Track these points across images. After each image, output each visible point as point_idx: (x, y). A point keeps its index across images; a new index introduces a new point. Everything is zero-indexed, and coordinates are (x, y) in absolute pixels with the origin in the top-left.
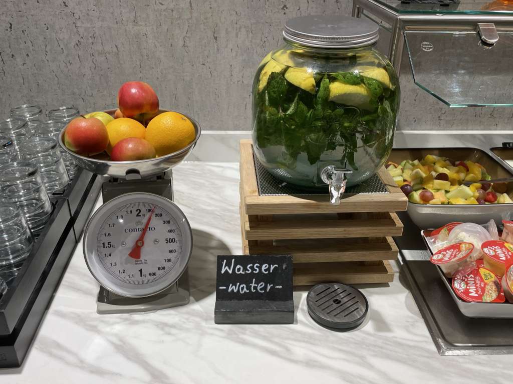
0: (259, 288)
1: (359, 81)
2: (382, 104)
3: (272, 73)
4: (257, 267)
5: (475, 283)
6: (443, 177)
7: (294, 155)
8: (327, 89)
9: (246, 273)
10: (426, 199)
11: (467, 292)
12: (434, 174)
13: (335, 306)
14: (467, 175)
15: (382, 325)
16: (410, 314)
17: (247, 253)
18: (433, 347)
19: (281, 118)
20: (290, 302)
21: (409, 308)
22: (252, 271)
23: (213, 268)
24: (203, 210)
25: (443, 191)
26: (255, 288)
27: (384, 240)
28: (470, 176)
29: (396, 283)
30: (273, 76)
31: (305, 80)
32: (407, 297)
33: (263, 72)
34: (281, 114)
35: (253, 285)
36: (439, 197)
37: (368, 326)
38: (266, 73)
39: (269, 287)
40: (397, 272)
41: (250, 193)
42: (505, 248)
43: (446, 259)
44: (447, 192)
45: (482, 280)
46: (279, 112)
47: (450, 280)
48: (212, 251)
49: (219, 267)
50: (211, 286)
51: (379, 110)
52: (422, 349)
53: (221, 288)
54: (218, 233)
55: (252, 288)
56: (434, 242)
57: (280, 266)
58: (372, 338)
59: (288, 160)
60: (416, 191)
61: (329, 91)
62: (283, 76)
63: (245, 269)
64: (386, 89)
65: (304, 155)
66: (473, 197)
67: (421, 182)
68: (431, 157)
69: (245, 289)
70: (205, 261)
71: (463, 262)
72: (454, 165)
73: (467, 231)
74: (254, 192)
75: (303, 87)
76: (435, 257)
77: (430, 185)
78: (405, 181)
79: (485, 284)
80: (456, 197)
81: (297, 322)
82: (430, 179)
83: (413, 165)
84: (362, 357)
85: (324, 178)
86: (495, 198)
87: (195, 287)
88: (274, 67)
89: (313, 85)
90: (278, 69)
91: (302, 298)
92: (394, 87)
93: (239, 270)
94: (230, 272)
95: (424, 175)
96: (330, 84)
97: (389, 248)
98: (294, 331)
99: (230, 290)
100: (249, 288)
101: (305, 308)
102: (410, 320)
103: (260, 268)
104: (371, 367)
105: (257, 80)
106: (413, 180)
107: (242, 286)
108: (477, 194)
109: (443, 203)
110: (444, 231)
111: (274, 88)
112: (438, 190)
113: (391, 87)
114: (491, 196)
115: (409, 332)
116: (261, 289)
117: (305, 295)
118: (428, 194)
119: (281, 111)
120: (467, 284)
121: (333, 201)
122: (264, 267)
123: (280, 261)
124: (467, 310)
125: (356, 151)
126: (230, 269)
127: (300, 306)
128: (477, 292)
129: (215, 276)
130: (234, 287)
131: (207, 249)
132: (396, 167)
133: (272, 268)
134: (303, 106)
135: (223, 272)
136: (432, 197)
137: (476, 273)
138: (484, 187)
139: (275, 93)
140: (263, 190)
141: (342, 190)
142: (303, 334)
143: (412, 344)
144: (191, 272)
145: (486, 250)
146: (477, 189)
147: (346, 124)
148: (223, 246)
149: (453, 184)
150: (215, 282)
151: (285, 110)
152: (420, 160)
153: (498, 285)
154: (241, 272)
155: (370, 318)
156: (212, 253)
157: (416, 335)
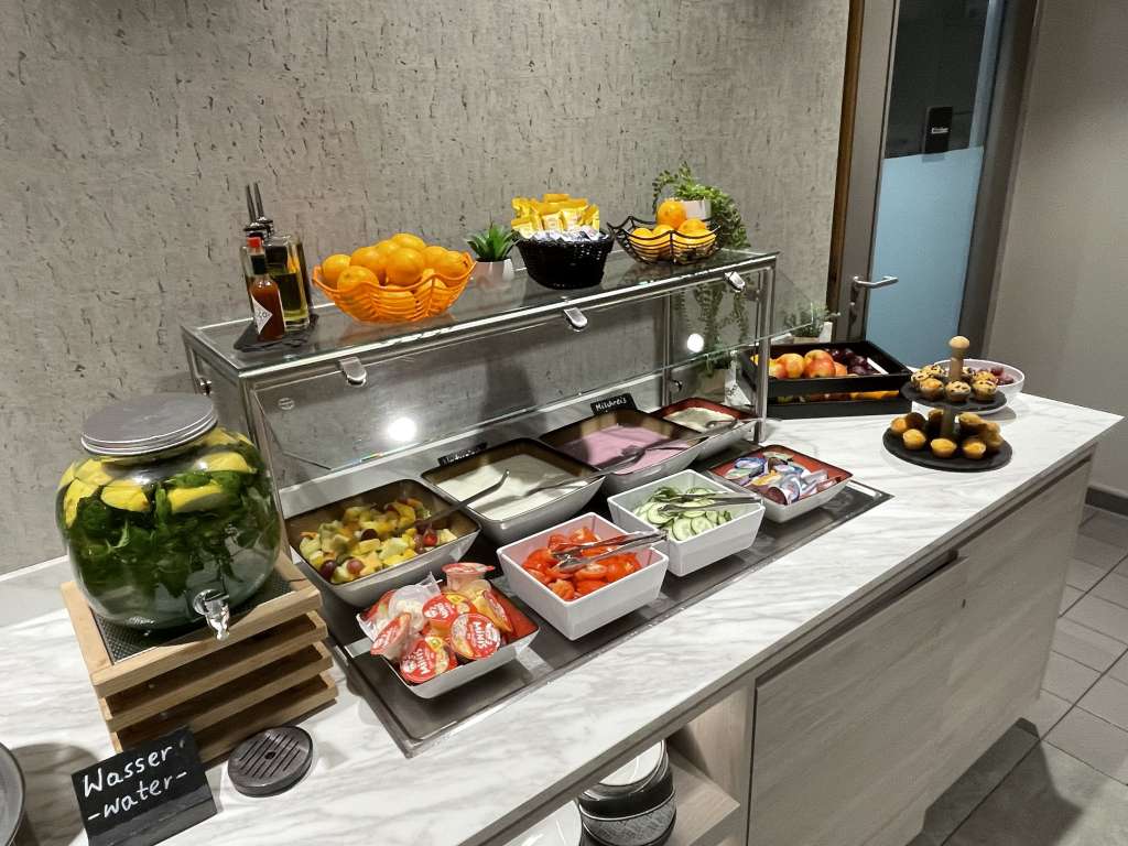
0: (151, 791)
1: (205, 479)
2: (246, 495)
3: (82, 500)
4: (140, 763)
5: (425, 658)
6: (369, 535)
7: (151, 593)
8: (167, 503)
9: (125, 780)
10: (355, 571)
11: (417, 672)
12: (358, 534)
13: (269, 762)
14: (399, 519)
15: (334, 756)
16: (366, 726)
17: (120, 749)
18: (400, 754)
19: (112, 554)
20: (204, 787)
21: (365, 720)
22: (135, 773)
23: (71, 793)
24: (27, 711)
25: (374, 553)
26: (146, 793)
27: (312, 649)
28: (403, 521)
29: (344, 694)
30: (83, 504)
31: (131, 499)
32: (361, 707)
33: (67, 499)
34: (111, 548)
35: (141, 791)
36: (370, 563)
37: (318, 767)
38: (71, 501)
39: (167, 783)
40: (343, 679)
41: (98, 666)
42: (449, 601)
43: (386, 643)
44: (379, 552)
45: (431, 651)
46: (106, 548)
47: (397, 667)
48: (62, 769)
49: (80, 789)
50: (76, 821)
51: (245, 503)
52: (386, 762)
53: (91, 818)
54: (65, 737)
55: (142, 795)
56: (372, 627)
57: (176, 746)
58: (326, 780)
59: (142, 601)
60: (340, 565)
61: (170, 504)
62: (99, 498)
63: (122, 774)
64: (243, 476)
65: (162, 589)
66: (409, 547)
67: (344, 550)
68: (353, 511)
69: (131, 802)
70: (54, 790)
71: (406, 637)
72: (383, 512)
73: (406, 597)
74: (103, 662)
75: (131, 509)
76: (375, 646)
77: (357, 552)
78: (326, 554)
79: (435, 654)
80: (390, 555)
81: (221, 808)
82: (355, 542)
83: (332, 530)
84: (317, 811)
85: (198, 609)
86: (435, 538)
87: (47, 836)
88: (82, 490)
89: (145, 503)
90: (88, 492)
91: (220, 775)
92: (255, 470)
93: (113, 779)
94: (100, 788)
95: (347, 539)
96: (167, 493)
97: (318, 656)
98: (219, 824)
99: (106, 814)
100: (136, 797)
101: (230, 784)
102: (367, 734)
103: (145, 762)
104: (329, 816)
105: (61, 511)
106: (336, 550)
107: (124, 800)
108: (413, 543)
109: (377, 569)
110: (381, 607)
111: (90, 517)
112: (367, 554)
113: (251, 470)
114: (429, 539)
115: (370, 749)
116: (155, 791)
117: (224, 767)
118: (356, 564)
119: (109, 546)
120: (416, 662)
121: (219, 636)
122: (151, 759)
123: (172, 741)
124: (426, 691)
125: (232, 561)
126: (97, 785)
127: (222, 785)
128: (428, 667)
129: (76, 804)
130: (112, 807)
131: (51, 770)
132: (311, 539)
133: (164, 754)
134: (138, 531)
135: (87, 794)
136: (362, 566)
137: (422, 645)
138: (420, 531)
139: (92, 524)
140: (116, 654)
141: (226, 618)
142: (232, 820)
143: (374, 762)
144: (32, 819)
145: (428, 614)
146: (413, 536)
147: (207, 534)
148: (80, 753)
149: (382, 539)
150: (79, 814)
151: (115, 541)
152: (339, 520)
153: (447, 649)
154: (117, 781)
155: (321, 755)
156: (63, 773)
157: (378, 749)
